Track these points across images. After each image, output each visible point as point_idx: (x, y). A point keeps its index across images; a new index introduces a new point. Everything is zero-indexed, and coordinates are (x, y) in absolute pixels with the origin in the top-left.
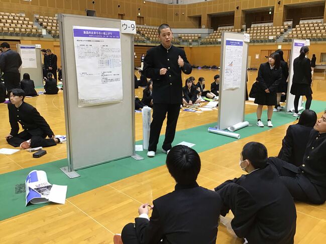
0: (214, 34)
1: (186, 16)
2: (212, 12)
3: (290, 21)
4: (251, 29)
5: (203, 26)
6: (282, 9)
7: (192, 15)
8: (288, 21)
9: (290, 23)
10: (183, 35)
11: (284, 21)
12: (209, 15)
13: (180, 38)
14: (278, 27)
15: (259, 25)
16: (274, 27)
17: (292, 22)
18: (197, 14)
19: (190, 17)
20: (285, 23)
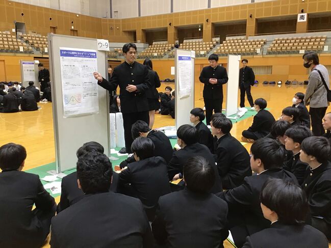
0: (149, 49)
1: (121, 30)
2: (146, 28)
3: (218, 37)
4: (184, 44)
5: (139, 41)
6: (210, 26)
7: (126, 30)
8: (216, 37)
9: (218, 39)
10: (119, 49)
11: (213, 37)
12: (143, 30)
13: (116, 52)
14: (207, 43)
15: (191, 41)
16: (204, 43)
17: (219, 38)
18: (132, 29)
19: (124, 31)
20: (214, 39)
